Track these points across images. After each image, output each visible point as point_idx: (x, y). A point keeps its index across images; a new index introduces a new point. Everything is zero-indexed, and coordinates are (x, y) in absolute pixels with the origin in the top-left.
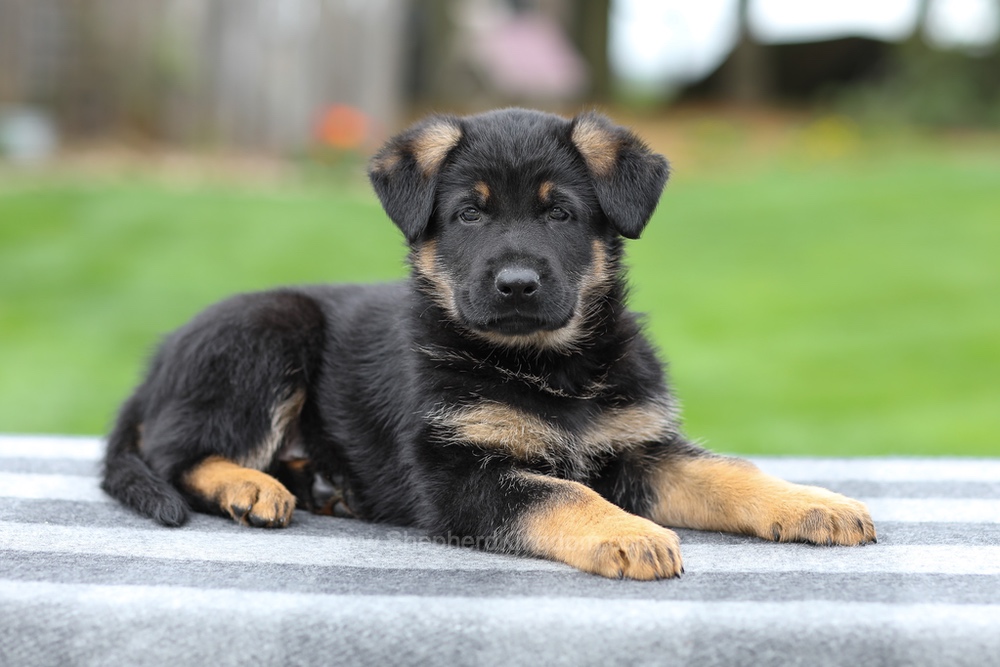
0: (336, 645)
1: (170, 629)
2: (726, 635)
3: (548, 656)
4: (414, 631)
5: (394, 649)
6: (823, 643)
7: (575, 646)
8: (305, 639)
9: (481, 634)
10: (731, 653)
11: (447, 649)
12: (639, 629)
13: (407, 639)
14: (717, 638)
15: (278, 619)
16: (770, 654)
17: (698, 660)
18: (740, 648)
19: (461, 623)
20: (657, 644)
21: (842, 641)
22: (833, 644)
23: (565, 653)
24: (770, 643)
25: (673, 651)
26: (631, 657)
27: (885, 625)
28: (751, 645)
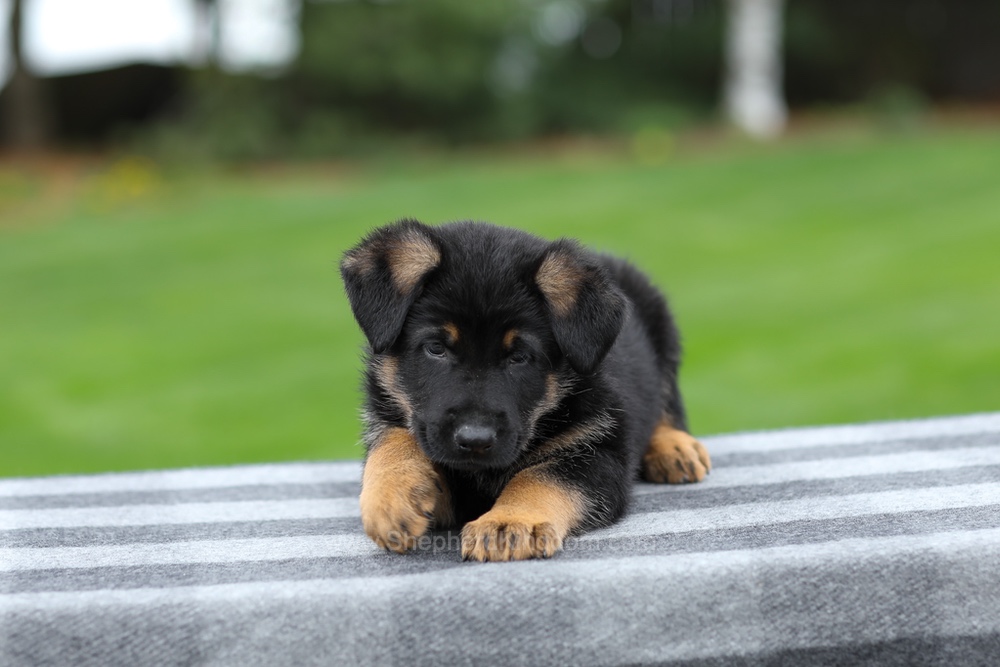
0: (444, 616)
1: (289, 616)
2: (790, 573)
3: (637, 607)
4: (513, 596)
5: (498, 615)
6: (876, 572)
7: (660, 596)
8: (415, 614)
9: (575, 594)
10: (797, 589)
11: (546, 610)
12: (714, 575)
13: (510, 605)
14: (784, 577)
15: (387, 598)
16: (831, 586)
17: (768, 597)
18: (805, 583)
19: (555, 586)
20: (732, 587)
21: (892, 568)
22: (884, 572)
23: (652, 604)
24: (830, 576)
25: (747, 592)
26: (710, 601)
27: (926, 551)
28: (814, 580)
